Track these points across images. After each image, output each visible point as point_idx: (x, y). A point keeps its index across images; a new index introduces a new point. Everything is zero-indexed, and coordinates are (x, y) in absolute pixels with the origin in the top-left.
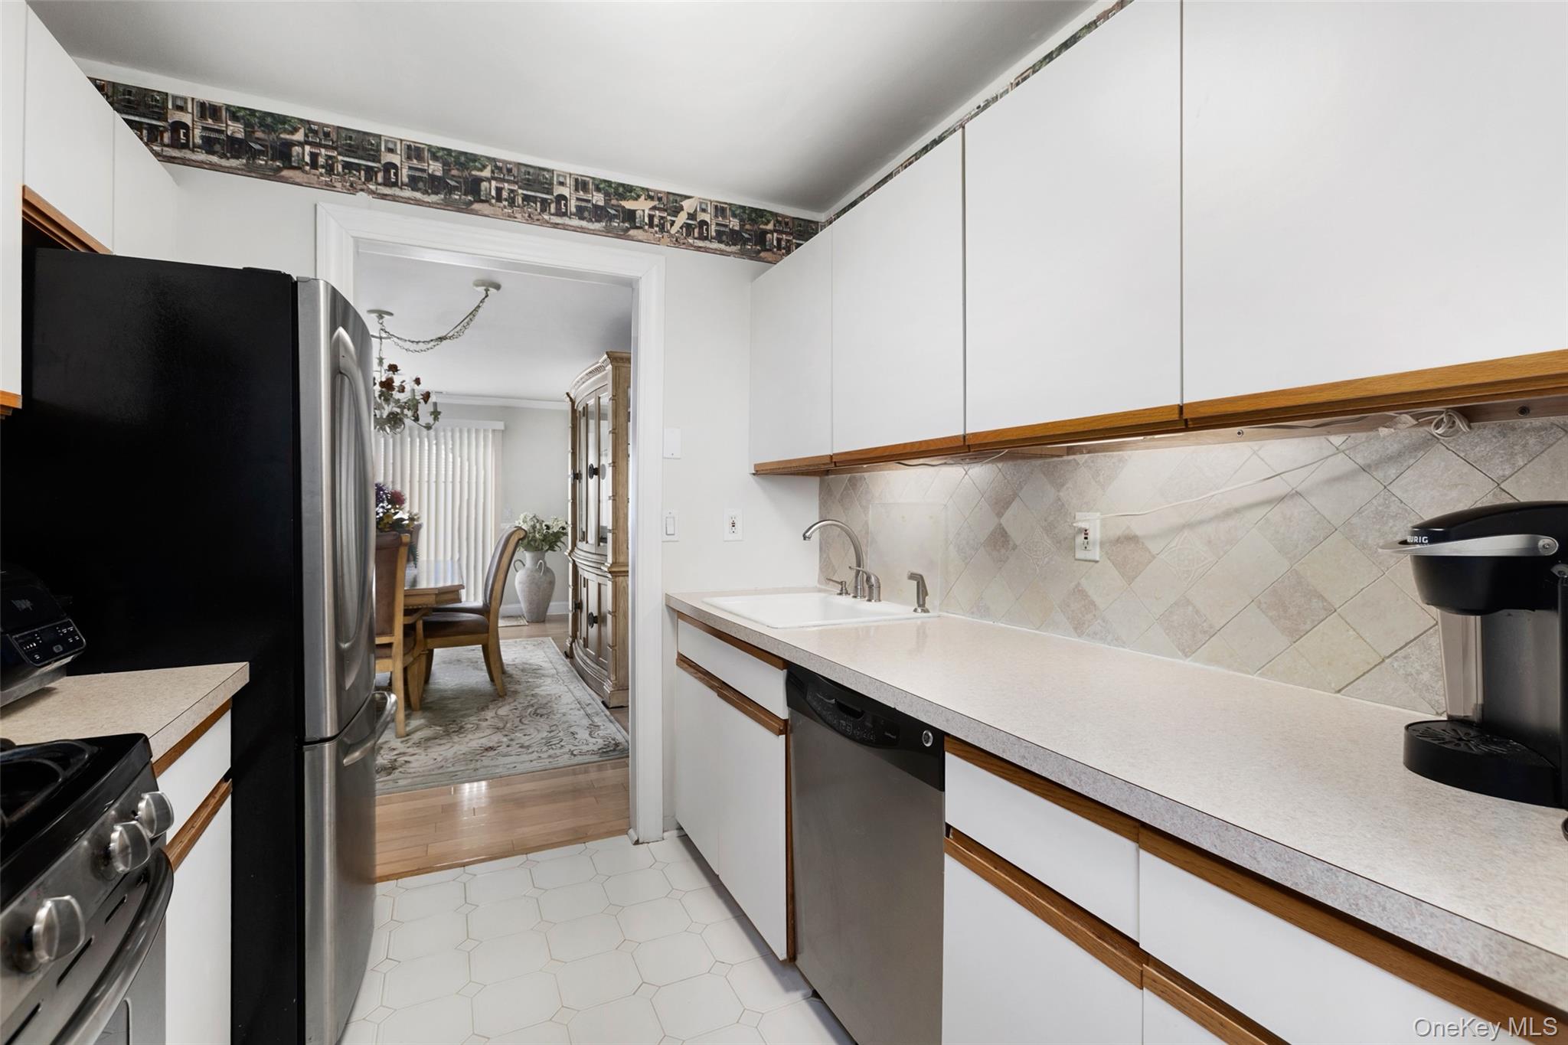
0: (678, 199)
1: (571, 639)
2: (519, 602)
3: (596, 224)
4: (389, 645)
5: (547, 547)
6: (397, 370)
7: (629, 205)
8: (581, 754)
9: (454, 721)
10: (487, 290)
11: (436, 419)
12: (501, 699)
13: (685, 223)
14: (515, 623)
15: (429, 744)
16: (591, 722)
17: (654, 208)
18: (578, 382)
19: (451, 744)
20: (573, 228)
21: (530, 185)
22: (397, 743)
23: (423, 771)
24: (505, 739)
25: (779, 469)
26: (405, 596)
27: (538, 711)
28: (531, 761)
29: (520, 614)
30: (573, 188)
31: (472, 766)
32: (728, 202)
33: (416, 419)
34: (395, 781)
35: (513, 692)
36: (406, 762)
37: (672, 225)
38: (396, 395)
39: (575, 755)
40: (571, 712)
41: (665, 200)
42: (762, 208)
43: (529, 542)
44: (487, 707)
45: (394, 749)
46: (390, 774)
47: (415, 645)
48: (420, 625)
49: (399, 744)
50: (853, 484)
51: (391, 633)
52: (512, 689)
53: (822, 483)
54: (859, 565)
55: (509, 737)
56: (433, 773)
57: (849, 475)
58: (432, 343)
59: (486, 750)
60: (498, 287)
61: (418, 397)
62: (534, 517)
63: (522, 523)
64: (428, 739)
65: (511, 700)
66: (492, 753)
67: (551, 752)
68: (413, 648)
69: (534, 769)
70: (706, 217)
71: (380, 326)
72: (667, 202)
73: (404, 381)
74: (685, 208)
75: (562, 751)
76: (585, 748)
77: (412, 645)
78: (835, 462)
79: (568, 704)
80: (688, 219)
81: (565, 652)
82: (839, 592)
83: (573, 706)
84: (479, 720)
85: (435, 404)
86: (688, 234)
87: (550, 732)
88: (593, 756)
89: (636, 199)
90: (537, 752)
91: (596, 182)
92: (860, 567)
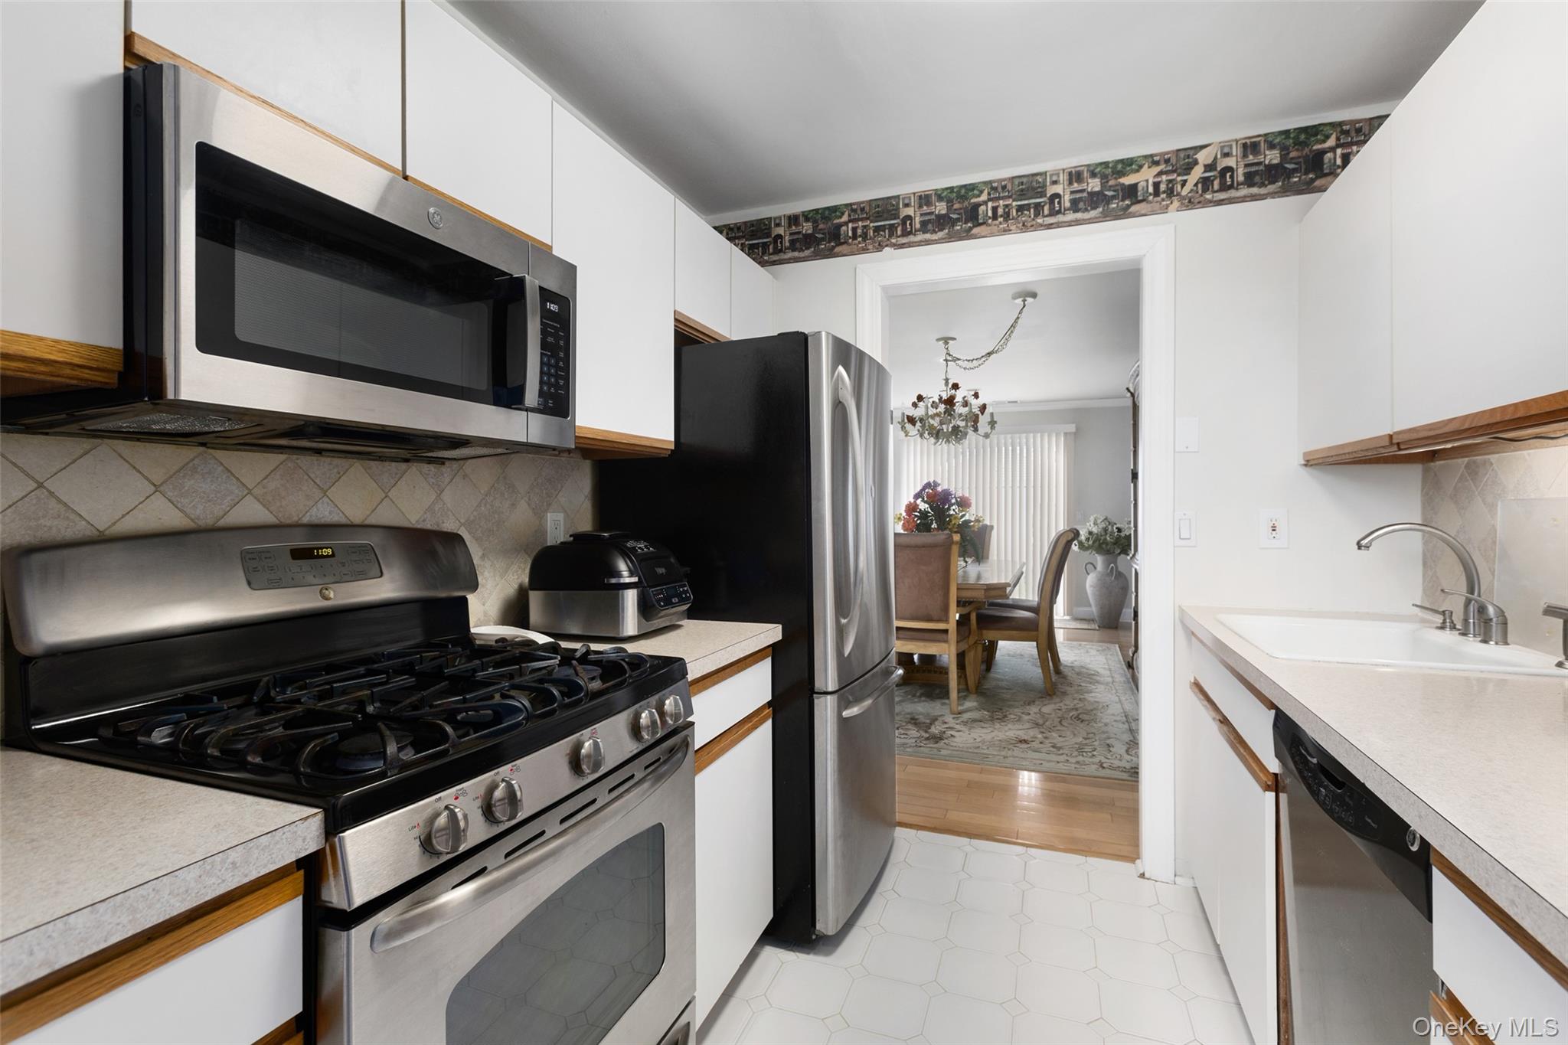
0: (1191, 153)
1: (1134, 649)
2: (1090, 606)
3: (1092, 212)
4: (946, 631)
5: (1119, 551)
6: (958, 388)
7: (1127, 180)
8: (1111, 768)
9: (1001, 709)
10: (1024, 301)
11: (993, 428)
12: (1048, 697)
13: (1201, 178)
14: (1086, 626)
15: (974, 725)
16: (1132, 738)
17: (1160, 173)
18: (1133, 375)
19: (991, 729)
20: (1067, 224)
21: (1024, 194)
22: (949, 719)
23: (963, 747)
24: (1040, 736)
25: (1332, 456)
26: (958, 589)
27: (1080, 716)
28: (1058, 762)
29: (1092, 617)
30: (1066, 183)
31: (1003, 753)
32: (1262, 132)
33: (976, 430)
34: (939, 750)
35: (1062, 692)
36: (952, 736)
37: (1183, 185)
38: (959, 409)
39: (1104, 768)
40: (1113, 723)
41: (1173, 160)
42: (1317, 123)
43: (1100, 545)
44: (1034, 702)
45: (946, 723)
46: (937, 743)
47: (970, 634)
48: (973, 617)
49: (951, 719)
50: (1473, 471)
51: (947, 621)
52: (1062, 690)
53: (1426, 471)
54: (1471, 591)
55: (1044, 735)
56: (970, 750)
57: (1466, 459)
58: (983, 359)
59: (1021, 741)
60: (1034, 295)
61: (976, 410)
62: (1106, 519)
63: (1092, 525)
64: (974, 721)
65: (1058, 700)
66: (1025, 746)
67: (1080, 758)
68: (968, 637)
69: (1059, 771)
70: (1231, 162)
71: (945, 351)
72: (1177, 161)
73: (965, 397)
74: (1200, 161)
75: (1091, 760)
76: (1117, 763)
77: (967, 634)
78: (1398, 444)
79: (1113, 715)
80: (1205, 172)
81: (1129, 662)
82: (1439, 625)
83: (1118, 718)
84: (1023, 713)
85: (992, 414)
86: (1205, 190)
87: (1086, 739)
88: (1123, 774)
89: (1138, 171)
90: (1067, 755)
91: (1092, 168)
92: (1472, 593)
